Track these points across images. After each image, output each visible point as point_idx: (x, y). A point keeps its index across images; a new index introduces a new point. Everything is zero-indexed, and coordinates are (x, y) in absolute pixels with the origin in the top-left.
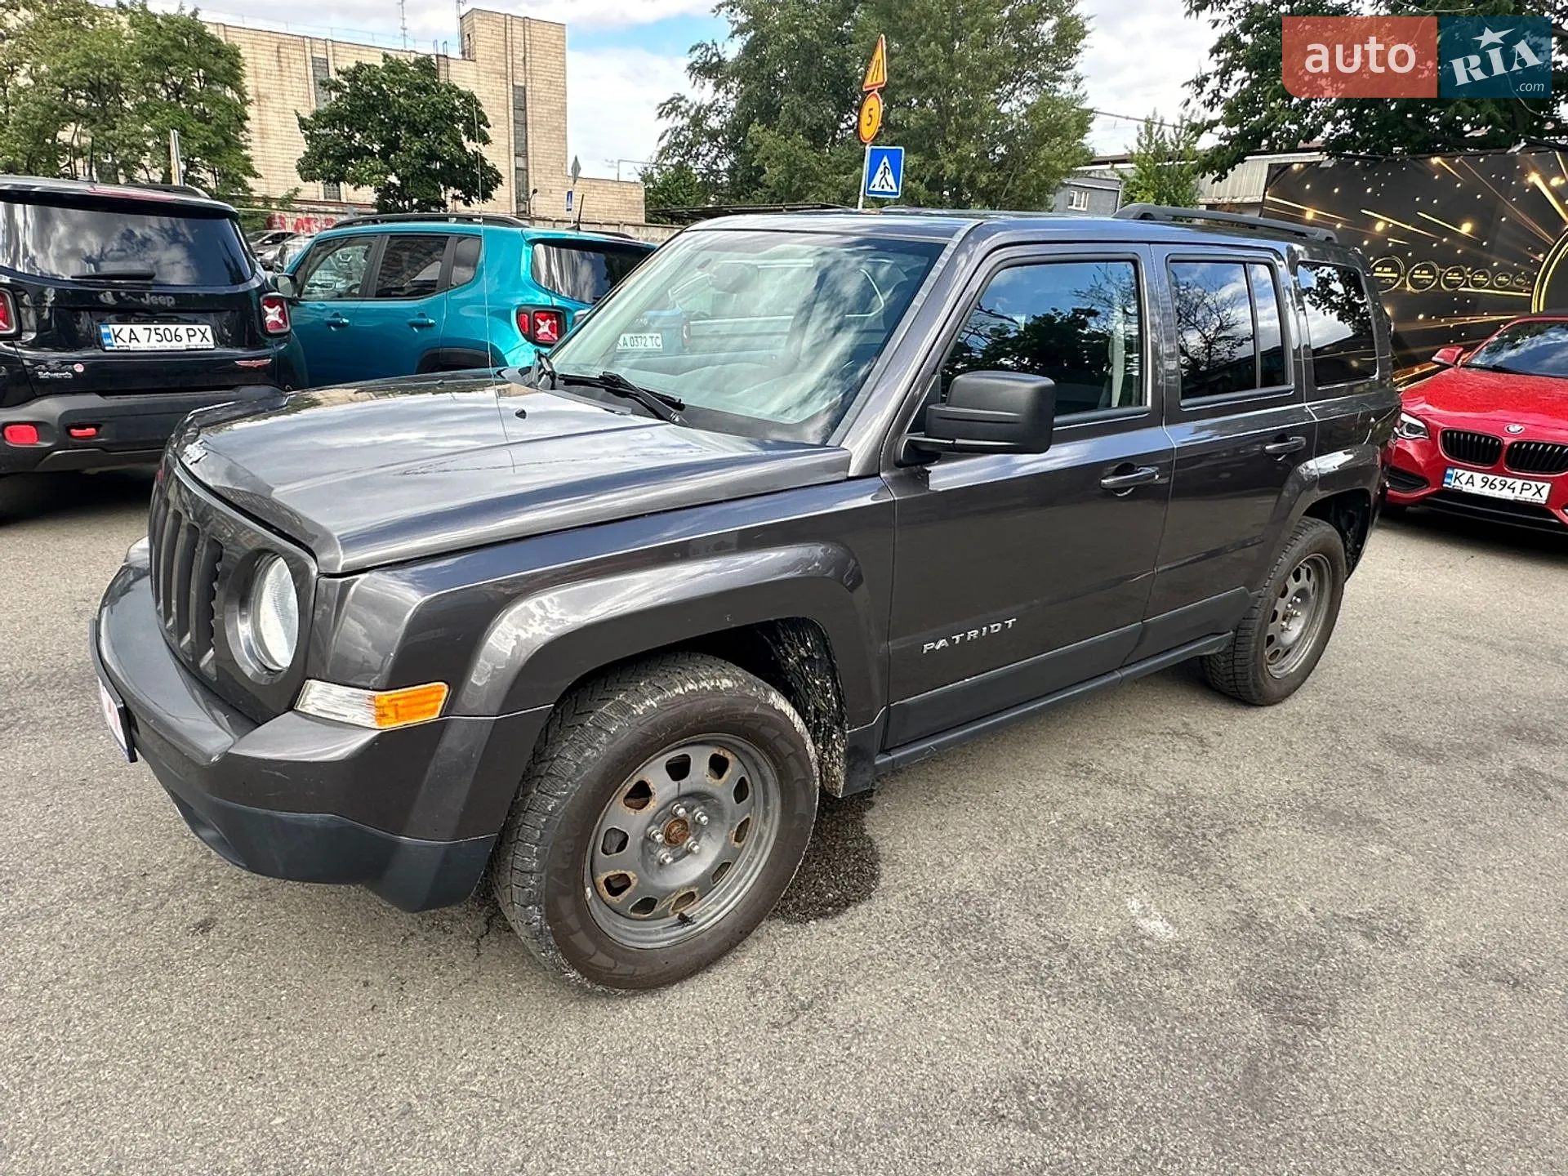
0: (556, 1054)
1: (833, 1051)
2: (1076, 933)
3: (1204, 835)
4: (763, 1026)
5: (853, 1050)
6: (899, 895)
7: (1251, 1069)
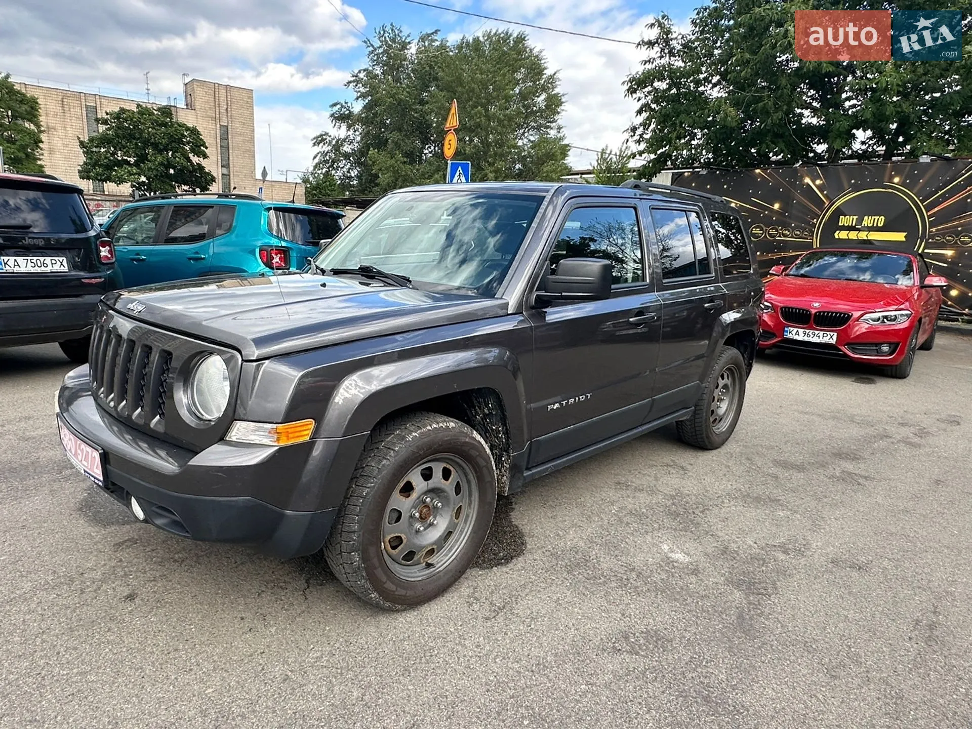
0: (366, 643)
1: (522, 628)
2: (638, 561)
3: (694, 513)
4: (480, 620)
5: (532, 626)
6: (539, 552)
7: (740, 617)
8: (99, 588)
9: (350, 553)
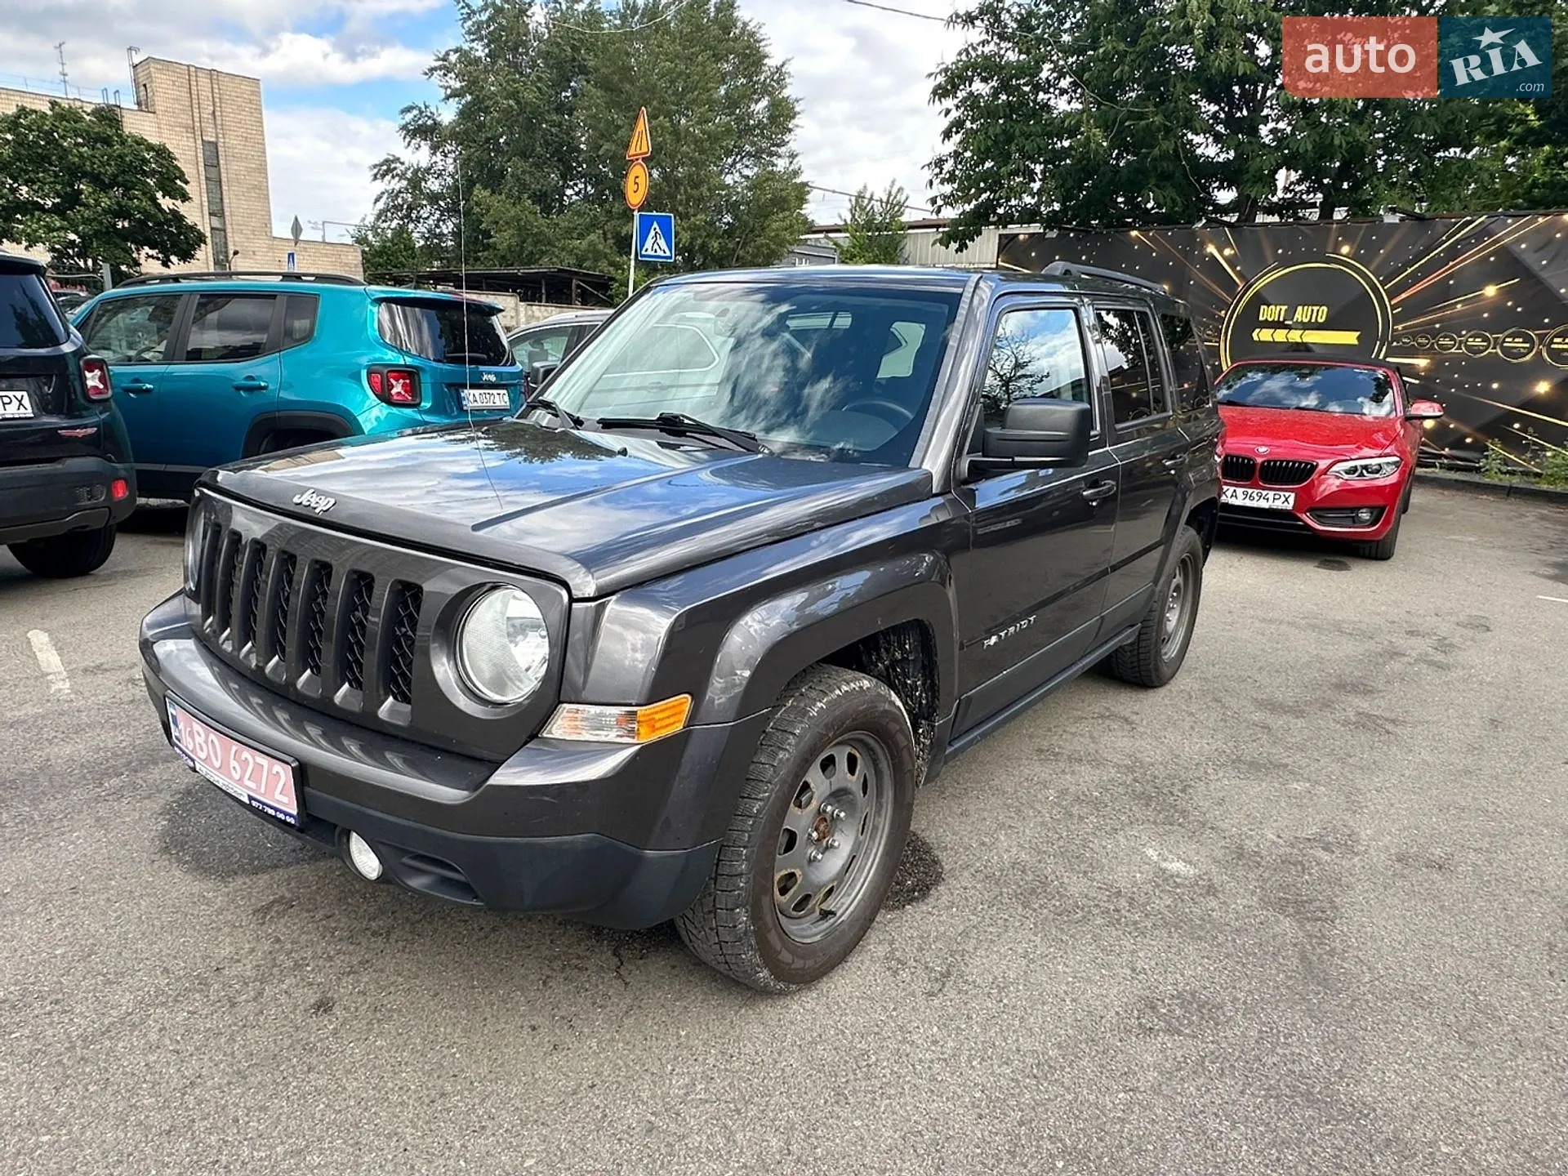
0: (757, 1053)
1: (990, 1005)
2: (1121, 877)
3: (1172, 793)
4: (921, 998)
5: (1005, 1001)
6: (966, 874)
7: (1303, 958)
8: (260, 994)
9: (733, 910)
